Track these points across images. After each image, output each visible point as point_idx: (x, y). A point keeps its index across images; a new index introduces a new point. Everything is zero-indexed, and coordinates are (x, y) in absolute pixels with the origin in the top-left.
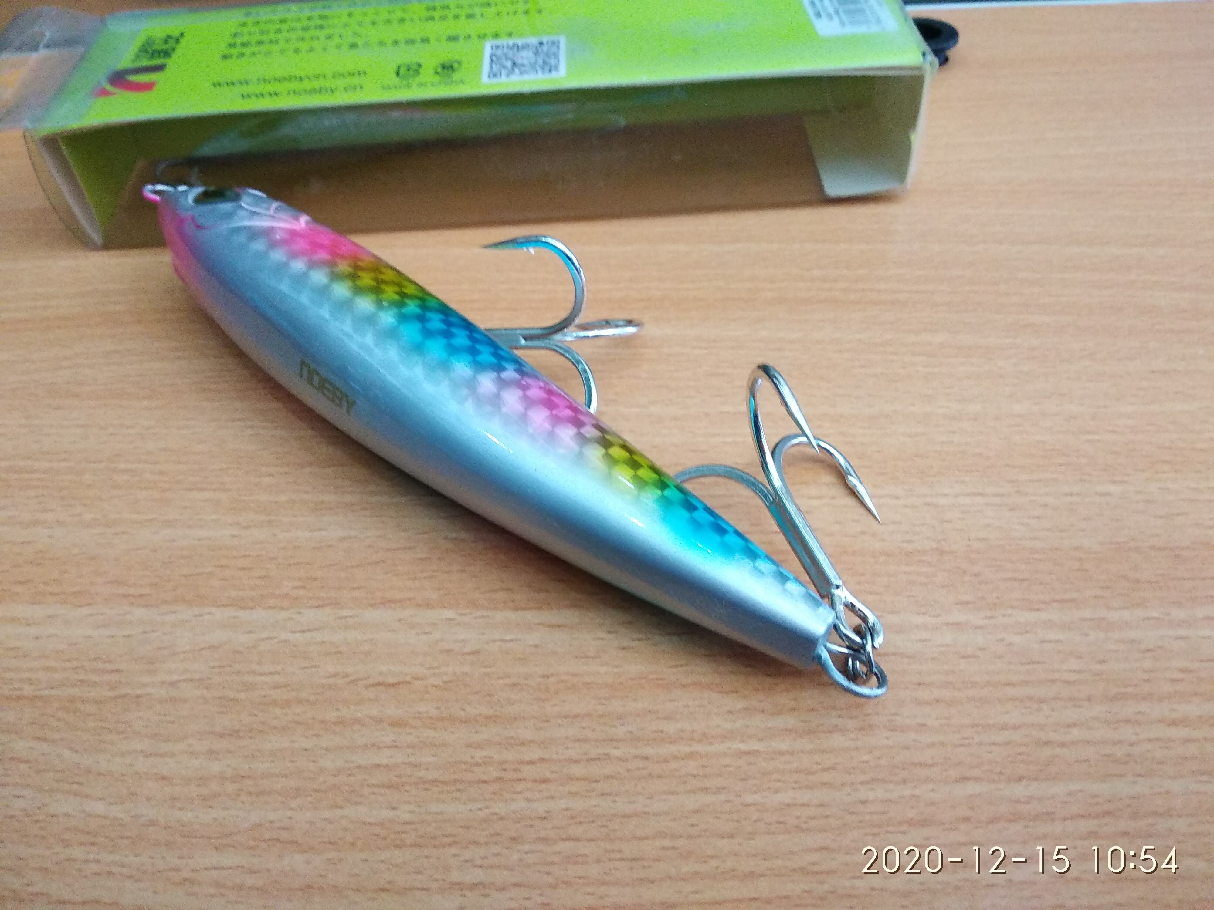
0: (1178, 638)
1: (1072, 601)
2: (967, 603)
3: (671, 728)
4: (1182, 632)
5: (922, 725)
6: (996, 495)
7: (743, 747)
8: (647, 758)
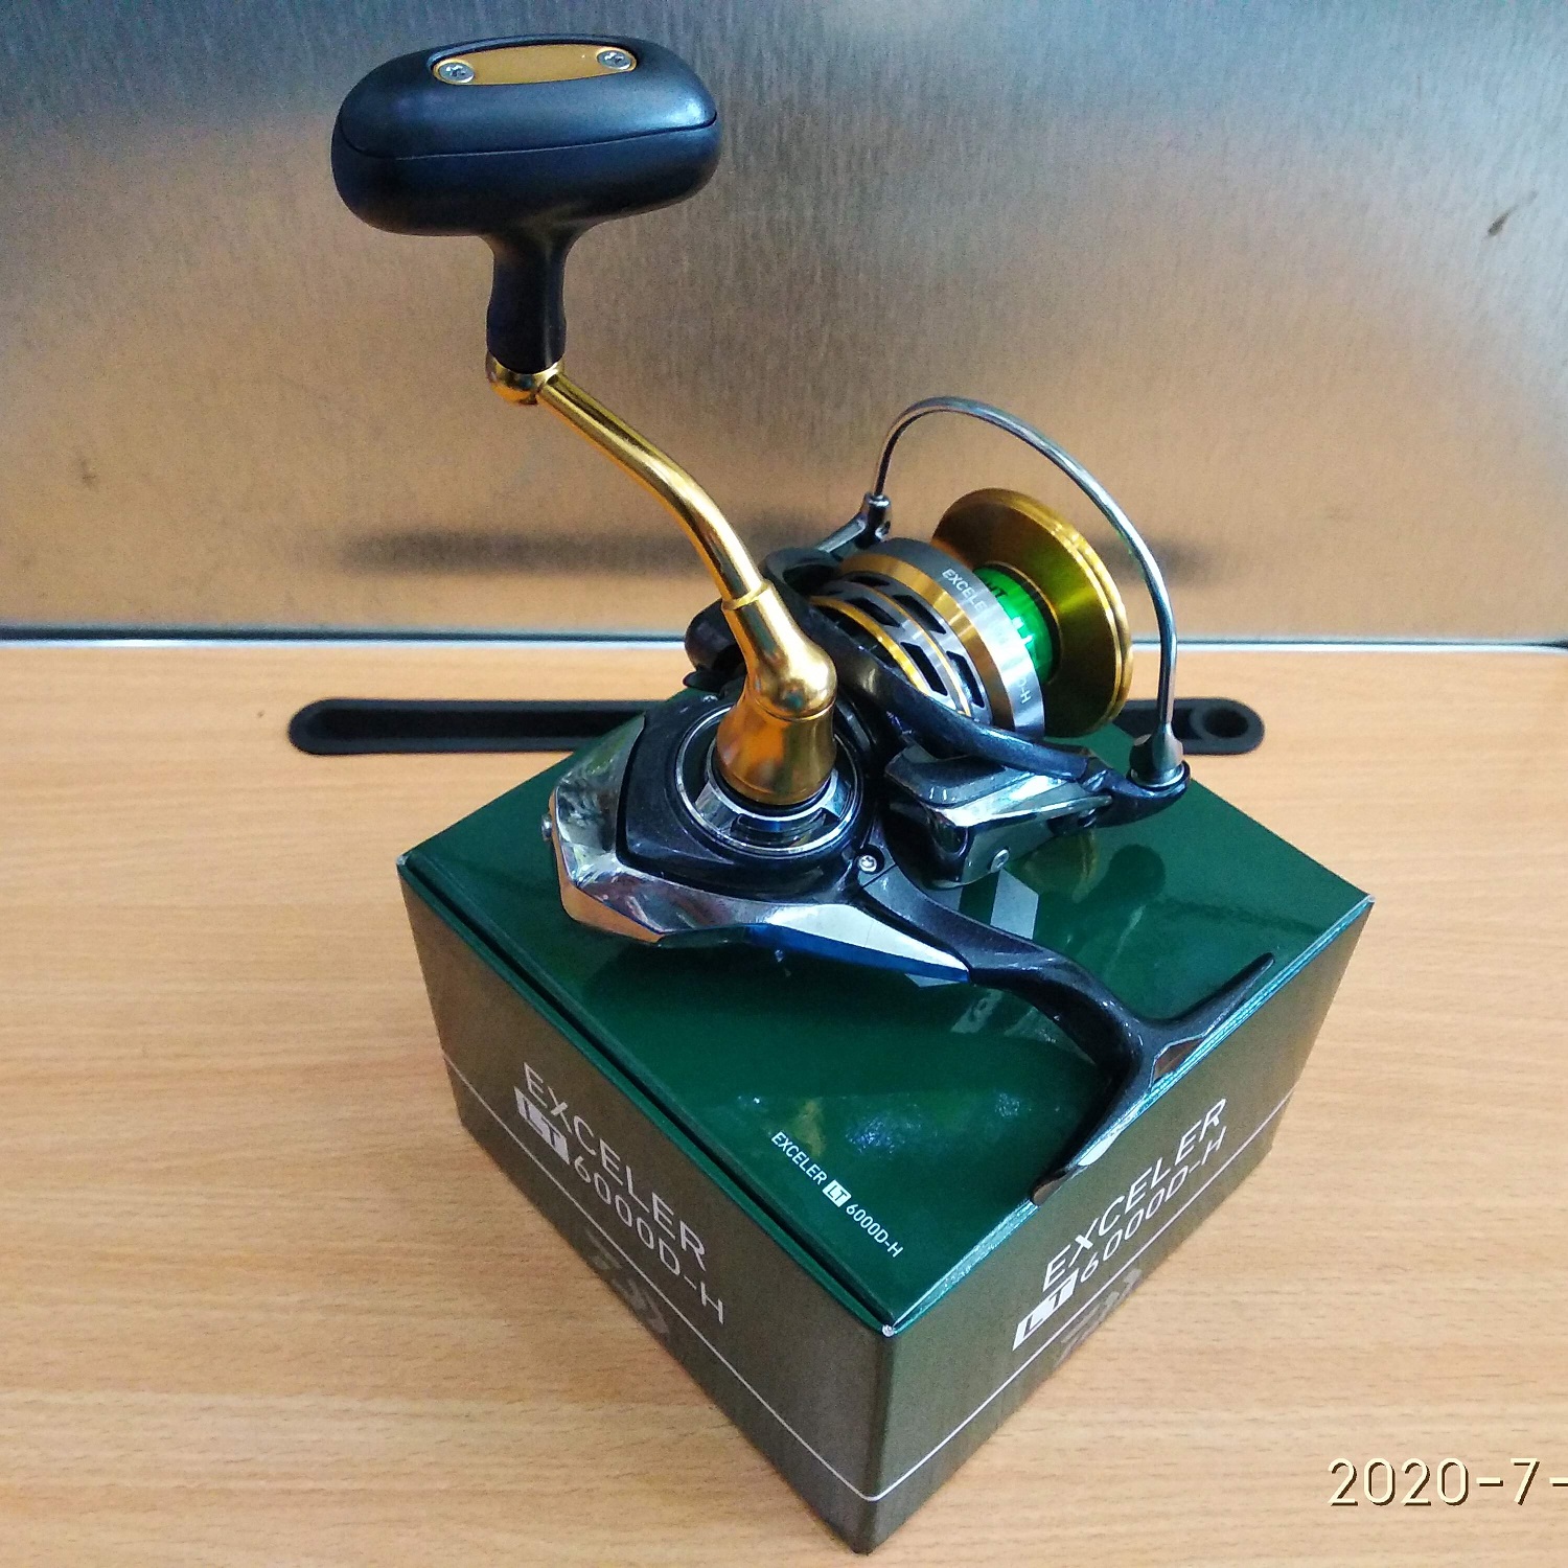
0: (1424, 1433)
1: (1346, 1399)
2: (1263, 1400)
3: (1034, 1515)
4: (1428, 1428)
5: (1228, 1511)
6: (1289, 1294)
7: (1094, 1531)
8: (1017, 1541)
